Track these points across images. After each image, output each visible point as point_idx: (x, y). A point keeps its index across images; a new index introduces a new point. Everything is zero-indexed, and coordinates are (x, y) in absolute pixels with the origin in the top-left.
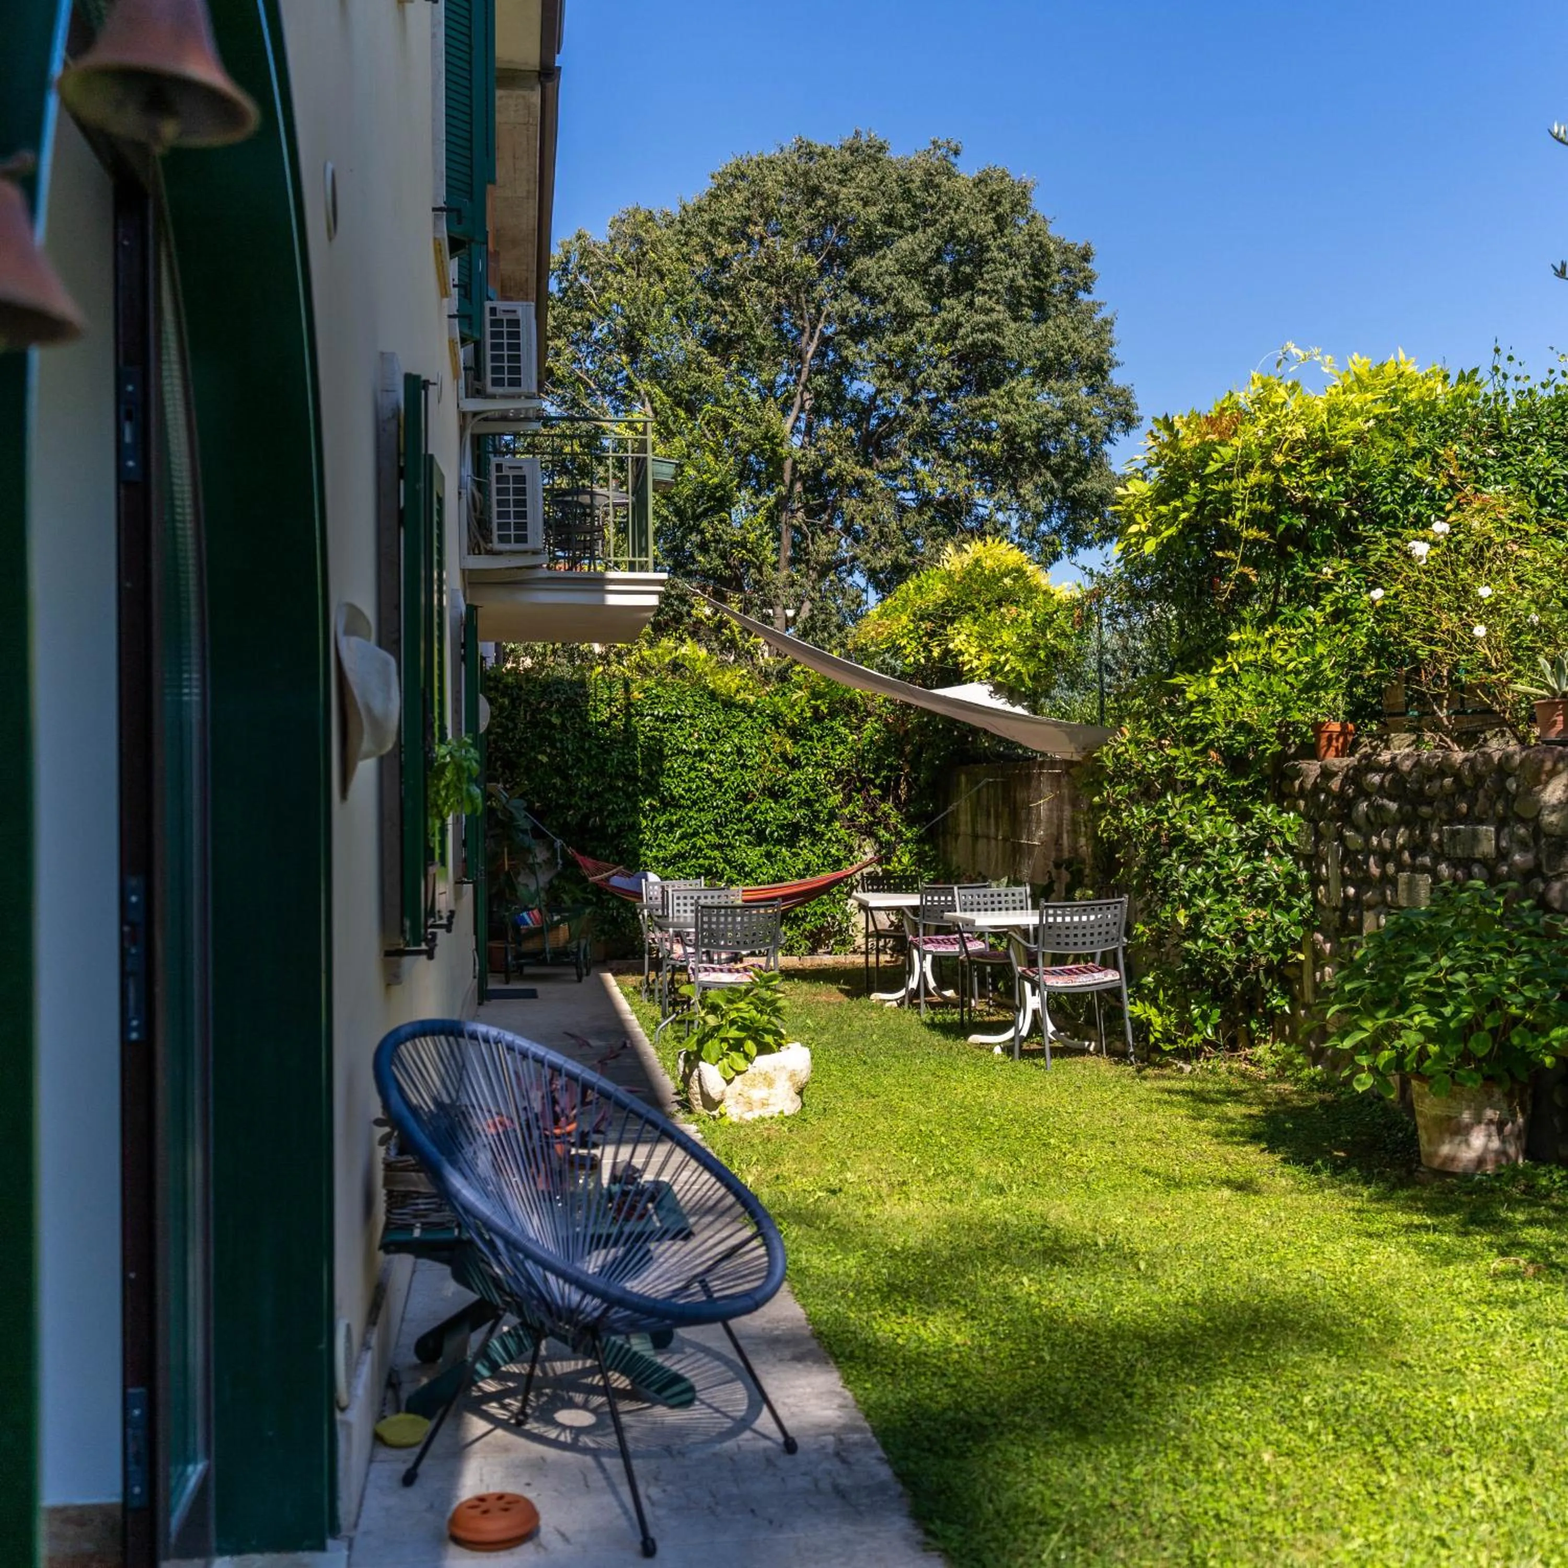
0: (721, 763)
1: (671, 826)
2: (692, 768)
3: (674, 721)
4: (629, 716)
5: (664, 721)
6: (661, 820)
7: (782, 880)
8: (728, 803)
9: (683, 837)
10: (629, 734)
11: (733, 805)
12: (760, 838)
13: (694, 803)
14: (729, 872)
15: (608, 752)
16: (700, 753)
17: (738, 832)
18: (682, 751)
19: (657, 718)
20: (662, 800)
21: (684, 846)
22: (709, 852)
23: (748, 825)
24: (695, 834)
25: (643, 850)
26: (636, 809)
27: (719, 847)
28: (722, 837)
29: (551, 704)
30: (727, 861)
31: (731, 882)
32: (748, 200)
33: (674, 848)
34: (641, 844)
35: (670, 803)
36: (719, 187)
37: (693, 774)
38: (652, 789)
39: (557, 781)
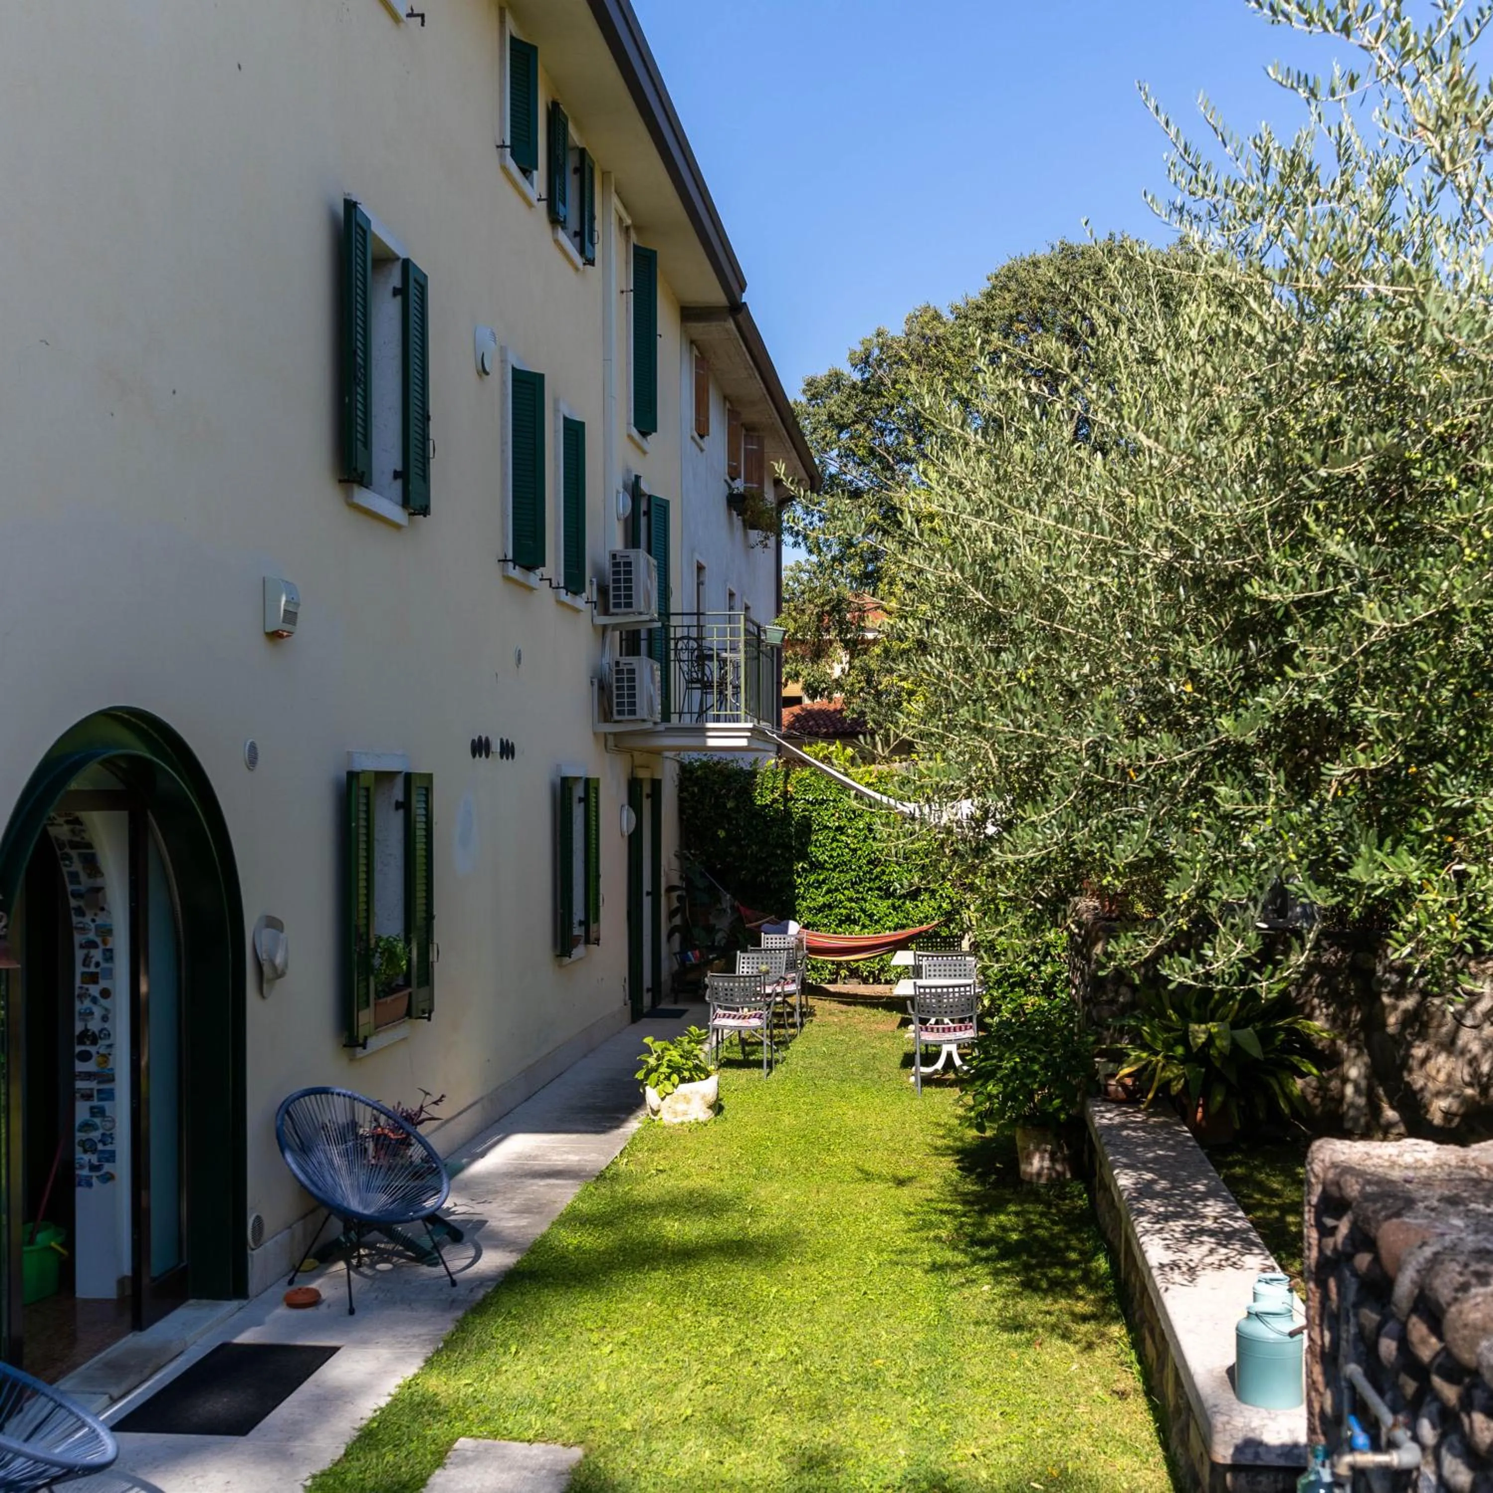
0: (855, 837)
1: (820, 884)
2: (834, 840)
3: (821, 804)
4: (787, 800)
5: (812, 803)
6: (812, 878)
7: (903, 927)
8: (860, 867)
9: (829, 891)
10: (788, 813)
11: (865, 868)
12: (888, 894)
13: (836, 866)
14: (865, 920)
15: (770, 828)
16: (840, 829)
17: (870, 889)
18: (826, 827)
19: (808, 802)
20: (812, 864)
21: (827, 899)
22: (848, 905)
23: (878, 883)
24: (837, 890)
25: (799, 901)
26: (791, 871)
27: (856, 900)
28: (858, 892)
29: (729, 791)
30: (863, 911)
31: (864, 926)
32: (1016, 300)
33: (821, 900)
34: (797, 897)
35: (817, 866)
36: (994, 287)
37: (834, 845)
38: (804, 856)
39: (734, 849)
